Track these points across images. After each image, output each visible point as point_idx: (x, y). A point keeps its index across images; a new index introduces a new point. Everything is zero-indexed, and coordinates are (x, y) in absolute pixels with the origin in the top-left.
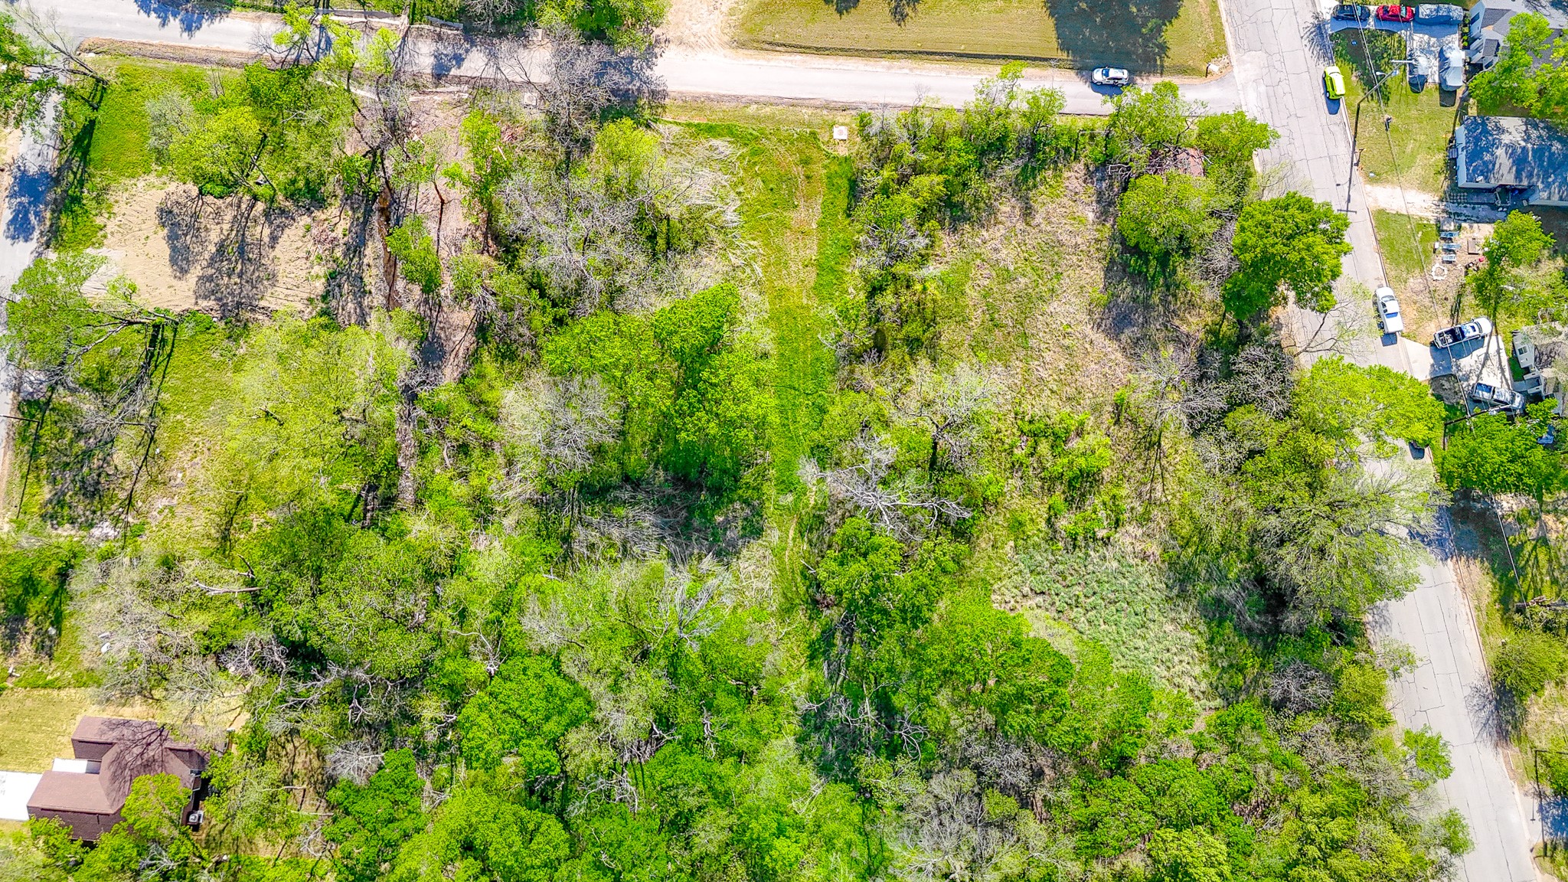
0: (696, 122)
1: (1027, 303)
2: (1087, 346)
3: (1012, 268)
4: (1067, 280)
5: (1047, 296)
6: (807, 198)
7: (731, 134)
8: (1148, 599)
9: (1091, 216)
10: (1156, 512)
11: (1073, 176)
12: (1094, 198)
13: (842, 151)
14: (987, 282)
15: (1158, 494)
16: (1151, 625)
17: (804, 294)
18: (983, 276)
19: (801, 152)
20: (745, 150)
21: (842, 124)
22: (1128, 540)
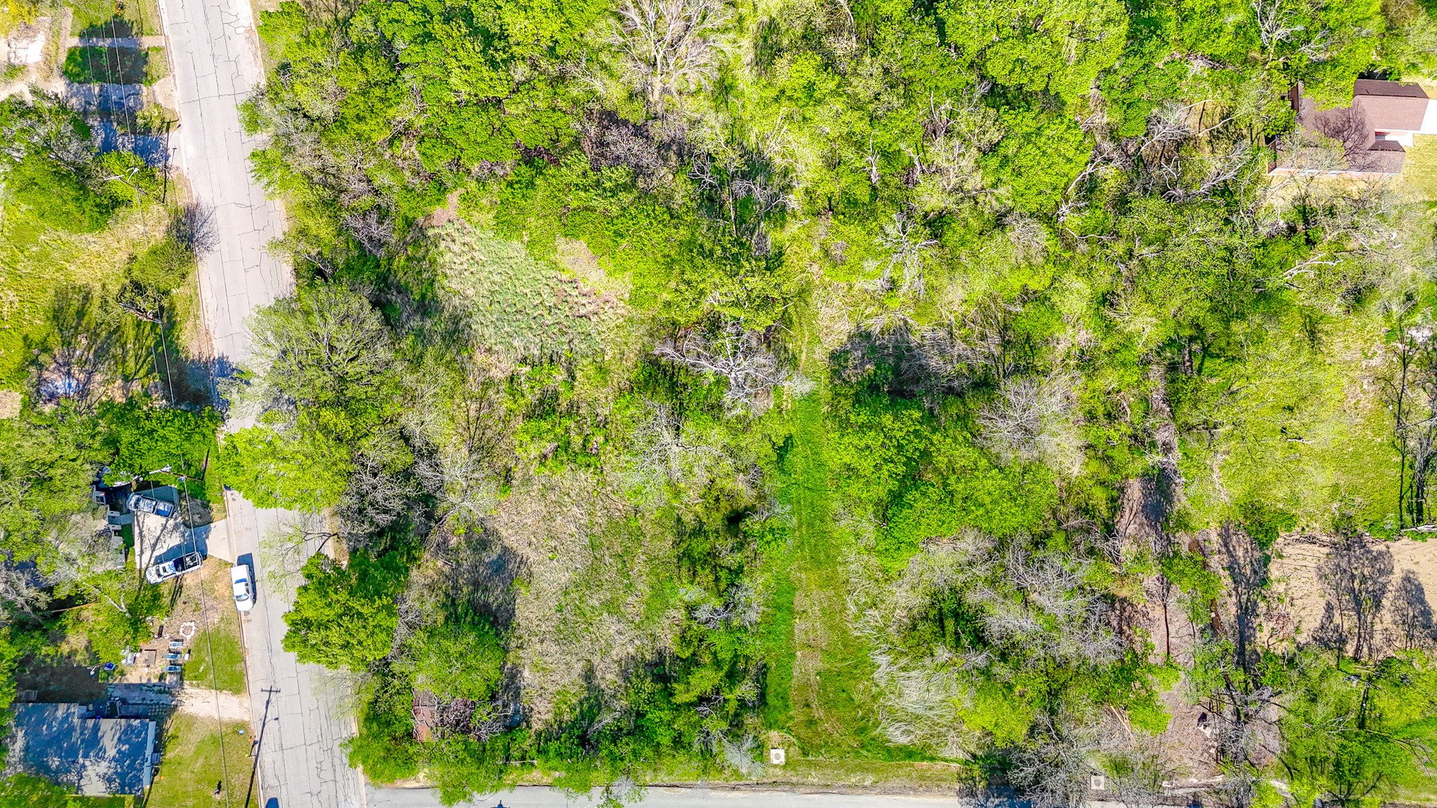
0: (925, 763)
1: (590, 580)
2: (534, 540)
3: (605, 614)
4: (551, 604)
5: (572, 588)
6: (807, 685)
7: (888, 750)
8: (488, 315)
9: (526, 674)
10: (476, 390)
11: (543, 714)
12: (522, 692)
13: (774, 735)
14: (630, 599)
15: (474, 406)
16: (486, 293)
17: (804, 584)
18: (634, 605)
19: (817, 734)
20: (874, 733)
21: (775, 766)
22: (503, 366)
